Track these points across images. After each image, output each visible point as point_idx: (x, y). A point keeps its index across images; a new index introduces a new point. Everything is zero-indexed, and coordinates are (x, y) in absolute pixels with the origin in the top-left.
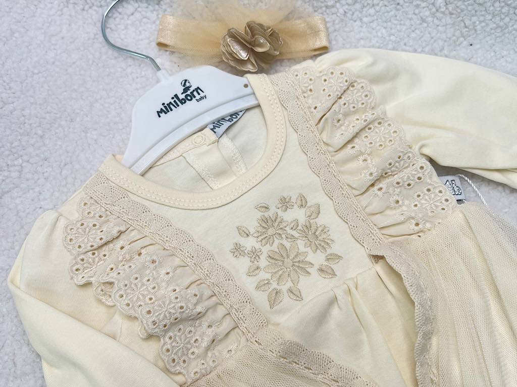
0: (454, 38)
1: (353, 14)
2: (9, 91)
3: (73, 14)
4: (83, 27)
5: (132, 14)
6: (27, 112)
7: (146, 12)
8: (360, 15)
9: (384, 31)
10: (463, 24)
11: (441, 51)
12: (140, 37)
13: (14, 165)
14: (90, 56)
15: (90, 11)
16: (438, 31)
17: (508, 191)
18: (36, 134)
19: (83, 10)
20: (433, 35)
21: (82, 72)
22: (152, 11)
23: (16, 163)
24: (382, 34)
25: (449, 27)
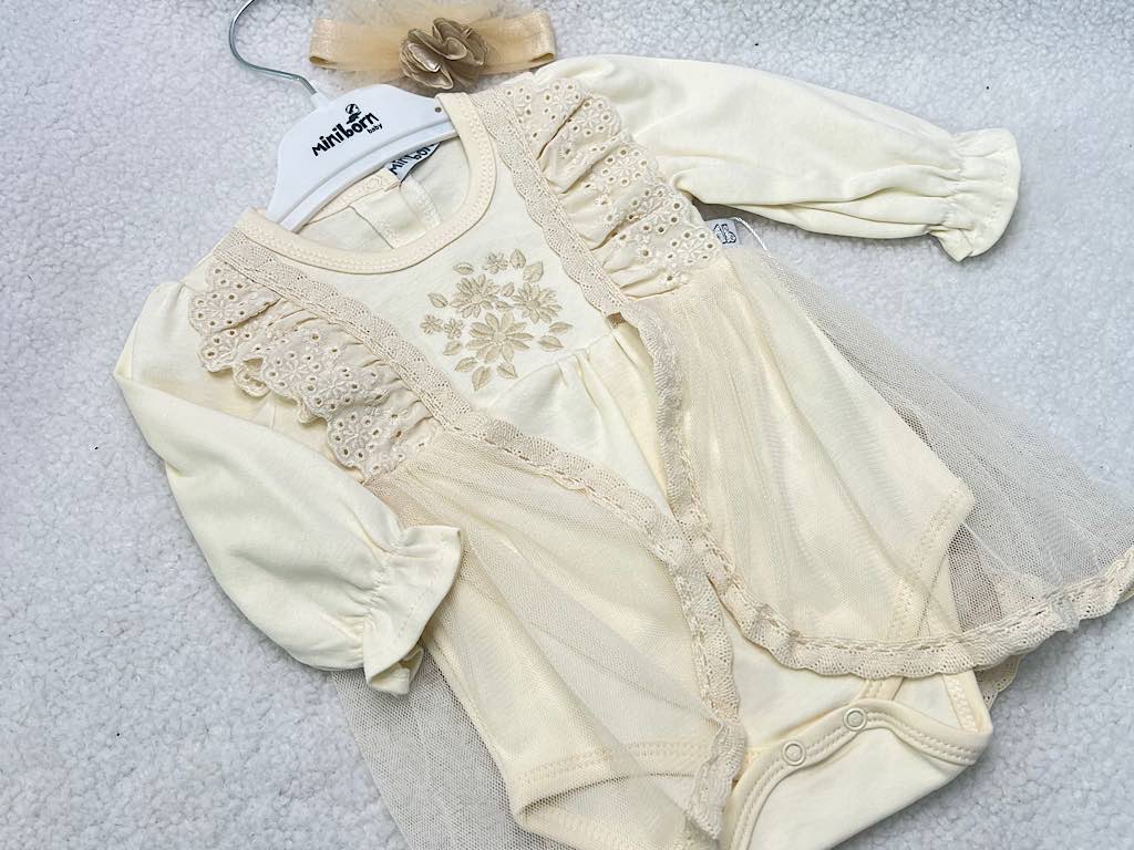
0: (732, 36)
1: (589, 8)
2: (101, 129)
3: (187, 22)
4: (202, 40)
5: (273, 20)
6: (128, 157)
7: (293, 16)
8: (599, 9)
9: (633, 30)
10: (741, 16)
11: (715, 55)
12: (286, 52)
13: (114, 229)
14: (215, 81)
15: (211, 17)
16: (709, 28)
17: (801, 236)
18: (141, 186)
19: (201, 16)
20: (702, 33)
21: (204, 103)
22: (302, 15)
23: (115, 225)
24: (631, 34)
25: (722, 20)
